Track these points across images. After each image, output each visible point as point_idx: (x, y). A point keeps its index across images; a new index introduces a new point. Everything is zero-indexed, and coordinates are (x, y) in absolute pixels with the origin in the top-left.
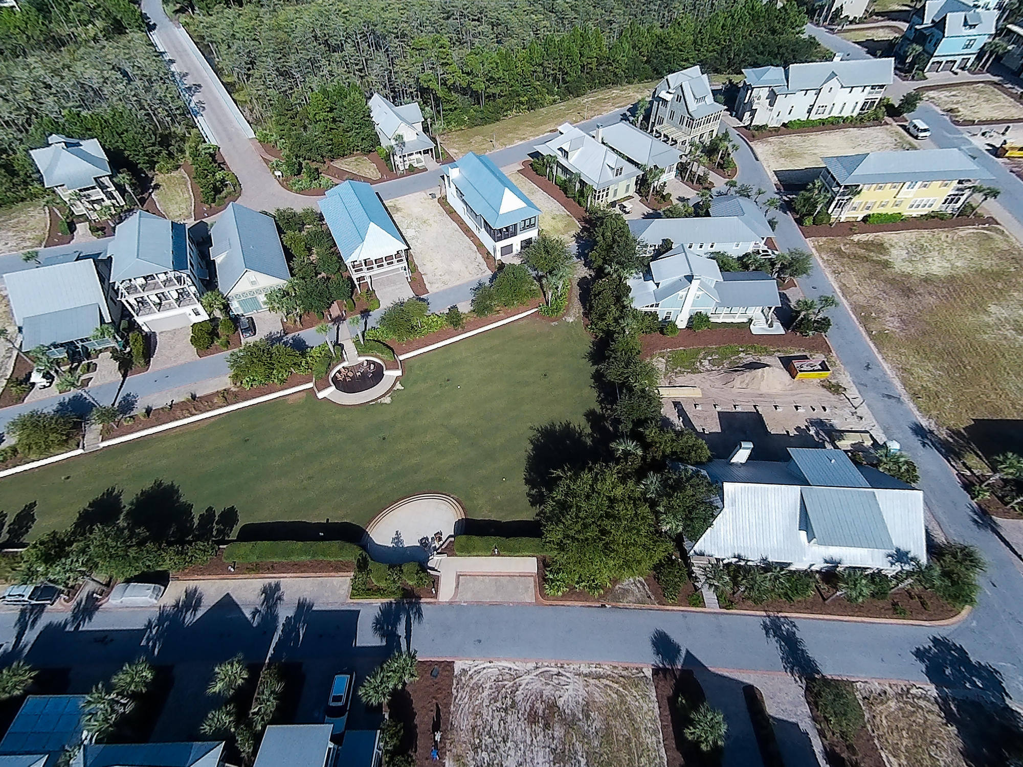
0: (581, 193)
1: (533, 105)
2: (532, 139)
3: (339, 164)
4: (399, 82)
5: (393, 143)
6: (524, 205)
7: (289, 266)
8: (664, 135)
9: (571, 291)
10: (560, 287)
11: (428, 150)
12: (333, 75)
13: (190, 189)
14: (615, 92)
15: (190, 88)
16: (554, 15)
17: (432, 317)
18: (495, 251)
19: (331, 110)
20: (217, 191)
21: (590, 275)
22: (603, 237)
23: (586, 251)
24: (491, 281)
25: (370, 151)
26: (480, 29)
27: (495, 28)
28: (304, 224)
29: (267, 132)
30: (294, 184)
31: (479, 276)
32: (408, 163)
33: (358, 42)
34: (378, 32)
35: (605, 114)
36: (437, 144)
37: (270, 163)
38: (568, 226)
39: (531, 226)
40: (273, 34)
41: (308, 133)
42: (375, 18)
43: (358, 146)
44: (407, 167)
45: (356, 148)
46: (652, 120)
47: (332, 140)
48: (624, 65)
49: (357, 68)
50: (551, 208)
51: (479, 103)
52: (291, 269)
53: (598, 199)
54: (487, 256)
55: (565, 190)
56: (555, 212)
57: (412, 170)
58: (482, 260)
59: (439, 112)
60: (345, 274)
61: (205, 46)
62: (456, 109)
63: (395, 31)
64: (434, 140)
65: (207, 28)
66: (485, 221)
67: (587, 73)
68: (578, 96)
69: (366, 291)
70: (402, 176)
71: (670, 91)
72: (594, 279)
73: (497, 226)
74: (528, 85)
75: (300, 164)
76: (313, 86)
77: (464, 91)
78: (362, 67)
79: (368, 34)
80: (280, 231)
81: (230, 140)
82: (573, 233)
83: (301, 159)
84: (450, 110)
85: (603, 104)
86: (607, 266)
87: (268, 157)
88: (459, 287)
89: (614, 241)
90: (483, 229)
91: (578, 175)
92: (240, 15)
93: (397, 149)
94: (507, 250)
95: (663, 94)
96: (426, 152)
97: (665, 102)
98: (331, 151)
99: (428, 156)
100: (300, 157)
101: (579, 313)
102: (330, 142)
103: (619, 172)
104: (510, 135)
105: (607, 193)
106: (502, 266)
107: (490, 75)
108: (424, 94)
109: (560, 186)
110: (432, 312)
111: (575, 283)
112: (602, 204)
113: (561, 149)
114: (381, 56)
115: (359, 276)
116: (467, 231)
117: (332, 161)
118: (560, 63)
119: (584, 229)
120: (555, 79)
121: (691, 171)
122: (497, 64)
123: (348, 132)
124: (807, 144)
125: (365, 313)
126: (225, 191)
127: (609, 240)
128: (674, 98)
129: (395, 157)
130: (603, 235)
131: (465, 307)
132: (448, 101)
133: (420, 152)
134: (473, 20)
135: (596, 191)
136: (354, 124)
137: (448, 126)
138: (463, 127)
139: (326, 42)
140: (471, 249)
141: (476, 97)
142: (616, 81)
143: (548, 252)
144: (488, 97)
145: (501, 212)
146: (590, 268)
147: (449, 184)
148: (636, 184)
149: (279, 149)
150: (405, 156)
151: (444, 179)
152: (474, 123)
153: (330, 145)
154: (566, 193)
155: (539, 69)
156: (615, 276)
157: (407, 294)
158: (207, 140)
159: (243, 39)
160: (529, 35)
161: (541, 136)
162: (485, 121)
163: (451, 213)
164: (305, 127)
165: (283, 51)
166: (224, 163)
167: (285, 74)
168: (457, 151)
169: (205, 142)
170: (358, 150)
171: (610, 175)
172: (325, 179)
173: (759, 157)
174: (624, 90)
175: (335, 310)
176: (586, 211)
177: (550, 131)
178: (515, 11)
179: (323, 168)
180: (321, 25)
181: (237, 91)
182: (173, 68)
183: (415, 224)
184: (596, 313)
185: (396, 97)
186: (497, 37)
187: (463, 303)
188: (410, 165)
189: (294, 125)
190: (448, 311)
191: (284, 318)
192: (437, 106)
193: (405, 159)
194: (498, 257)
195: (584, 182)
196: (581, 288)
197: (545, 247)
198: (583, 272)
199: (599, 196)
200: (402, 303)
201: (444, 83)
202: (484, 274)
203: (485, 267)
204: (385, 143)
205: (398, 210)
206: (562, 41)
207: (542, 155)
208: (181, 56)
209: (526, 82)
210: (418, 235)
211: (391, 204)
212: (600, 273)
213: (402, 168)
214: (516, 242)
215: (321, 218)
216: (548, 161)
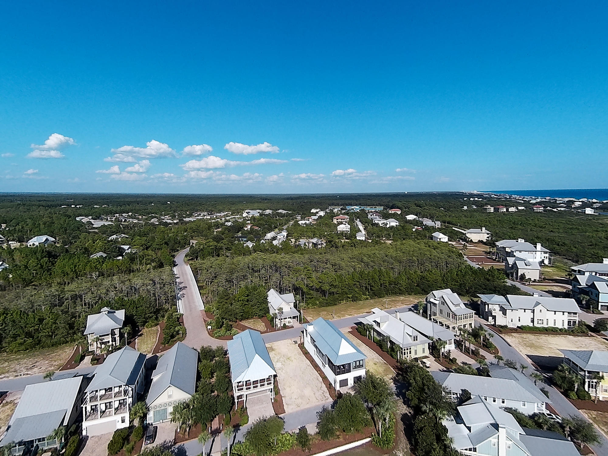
0: (392, 349)
1: (355, 299)
2: (356, 315)
3: (244, 323)
4: (284, 285)
5: (277, 311)
6: (355, 351)
7: (196, 384)
8: (439, 322)
9: (396, 426)
10: (387, 418)
11: (295, 317)
12: (252, 282)
13: (158, 336)
14: (402, 298)
15: (181, 288)
16: (363, 263)
17: (286, 435)
18: (335, 382)
19: (248, 296)
20: (173, 336)
21: (410, 413)
22: (415, 380)
23: (404, 391)
24: (333, 407)
25: (263, 316)
26: (326, 266)
27: (334, 266)
28: (215, 357)
29: (211, 307)
30: (216, 333)
31: (324, 402)
32: (283, 323)
33: (267, 269)
34: (278, 266)
35: (398, 307)
36: (301, 314)
37: (207, 322)
38: (386, 371)
39: (360, 366)
40: (230, 266)
41: (233, 306)
42: (277, 261)
43: (257, 314)
44: (282, 325)
45: (255, 315)
46: (429, 313)
47: (244, 310)
48: (404, 286)
49: (264, 279)
50: (372, 357)
51: (325, 296)
52: (197, 387)
53: (405, 354)
54: (330, 386)
55: (381, 346)
56: (375, 360)
57: (285, 327)
58: (326, 389)
59: (303, 299)
60: (230, 394)
61: (195, 272)
62: (312, 298)
63: (286, 265)
64: (299, 312)
65: (201, 264)
66: (328, 359)
67: (384, 287)
68: (380, 298)
69: (241, 407)
70: (279, 330)
71: (436, 298)
72: (414, 417)
73: (337, 364)
74: (352, 290)
75: (223, 322)
76: (242, 286)
77: (317, 290)
78: (267, 279)
79: (273, 266)
80: (199, 360)
81: (191, 311)
82: (391, 376)
83: (224, 320)
84: (310, 298)
85: (396, 303)
86: (422, 405)
87: (207, 319)
88: (308, 410)
89: (424, 384)
90: (327, 366)
91: (389, 337)
92: (217, 260)
93: (278, 315)
94: (344, 383)
95: (432, 300)
96: (294, 318)
97: (435, 304)
98: (242, 316)
99: (295, 320)
100: (224, 319)
101: (406, 448)
102: (242, 311)
103: (415, 339)
104: (342, 312)
105: (410, 351)
106: (340, 396)
107: (331, 283)
108: (296, 290)
109: (377, 344)
110: (286, 431)
111: (399, 417)
112: (408, 358)
113: (375, 321)
114: (277, 274)
115: (239, 394)
116: (316, 366)
117: (241, 321)
118: (369, 281)
119: (398, 374)
120: (366, 288)
121: (465, 346)
122: (335, 279)
123: (253, 306)
124: (540, 341)
125: (237, 427)
126: (177, 337)
127: (420, 383)
128: (440, 302)
129: (276, 319)
130: (414, 379)
131: (312, 429)
132: (309, 294)
133: (291, 318)
134: (323, 263)
135: (402, 349)
136: (258, 302)
137: (307, 305)
138: (315, 307)
139: (253, 269)
140: (318, 379)
141: (324, 293)
142: (401, 293)
143: (374, 387)
144: (330, 293)
145: (340, 354)
146: (409, 406)
147: (307, 335)
148: (429, 348)
149: (214, 314)
150: (282, 319)
151: (303, 333)
152: (321, 305)
153: (242, 312)
154: (382, 349)
155: (358, 283)
156: (431, 415)
157: (270, 412)
158: (178, 311)
159: (215, 268)
160: (351, 270)
161: (361, 314)
162: (328, 304)
163: (306, 354)
164: (231, 304)
165: (232, 272)
166: (183, 322)
167: (229, 281)
168: (311, 318)
169: (177, 312)
170: (256, 316)
171: (410, 340)
172: (234, 330)
173: (511, 344)
174: (407, 297)
175: (215, 424)
176: (397, 362)
177: (367, 312)
178: (343, 261)
179: (234, 324)
180: (252, 263)
181: (203, 289)
182: (178, 280)
183: (281, 359)
184: (422, 450)
185: (281, 291)
186: (334, 270)
187: (311, 425)
188: (284, 324)
189: (226, 303)
190: (298, 432)
191: (179, 428)
192: (303, 296)
193: (282, 321)
194: (338, 388)
195: (393, 342)
196: (405, 424)
197: (372, 382)
198: (403, 409)
199: (405, 353)
200: (265, 421)
201: (307, 286)
202: (327, 401)
203: (328, 395)
204: (272, 312)
205: (273, 350)
206: (369, 272)
207: (363, 324)
208: (183, 276)
209: (351, 288)
210: (283, 367)
211: (269, 346)
212: (418, 411)
213: (279, 326)
214: (350, 377)
215: (226, 353)
216: (367, 327)
